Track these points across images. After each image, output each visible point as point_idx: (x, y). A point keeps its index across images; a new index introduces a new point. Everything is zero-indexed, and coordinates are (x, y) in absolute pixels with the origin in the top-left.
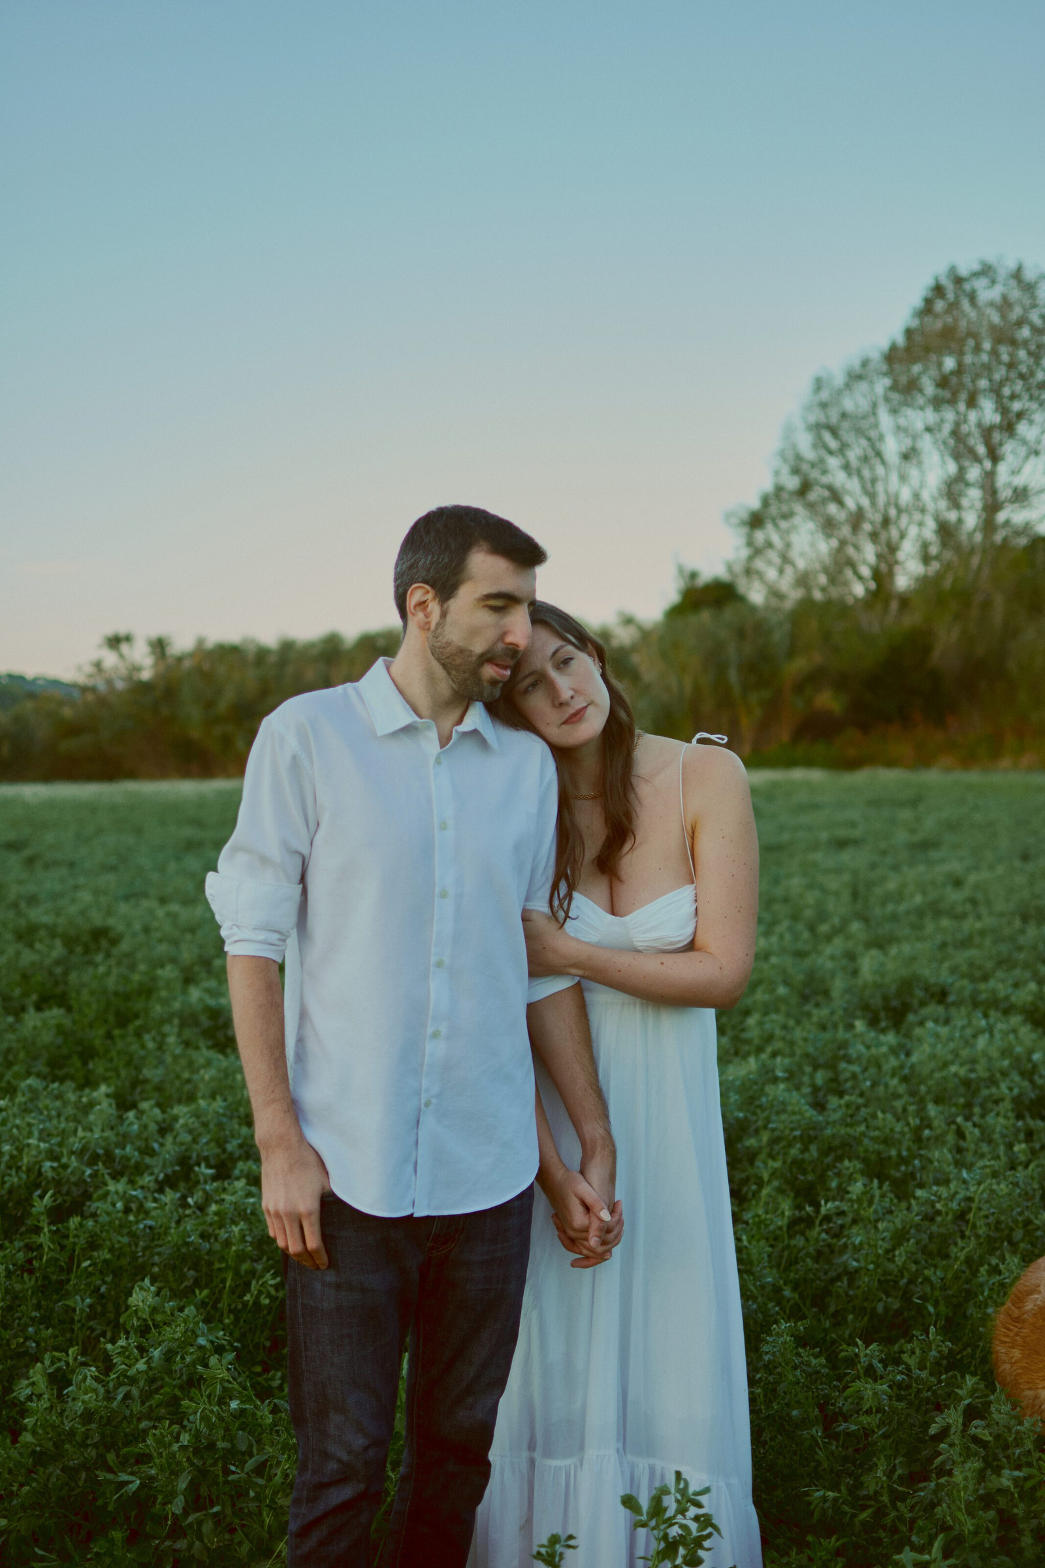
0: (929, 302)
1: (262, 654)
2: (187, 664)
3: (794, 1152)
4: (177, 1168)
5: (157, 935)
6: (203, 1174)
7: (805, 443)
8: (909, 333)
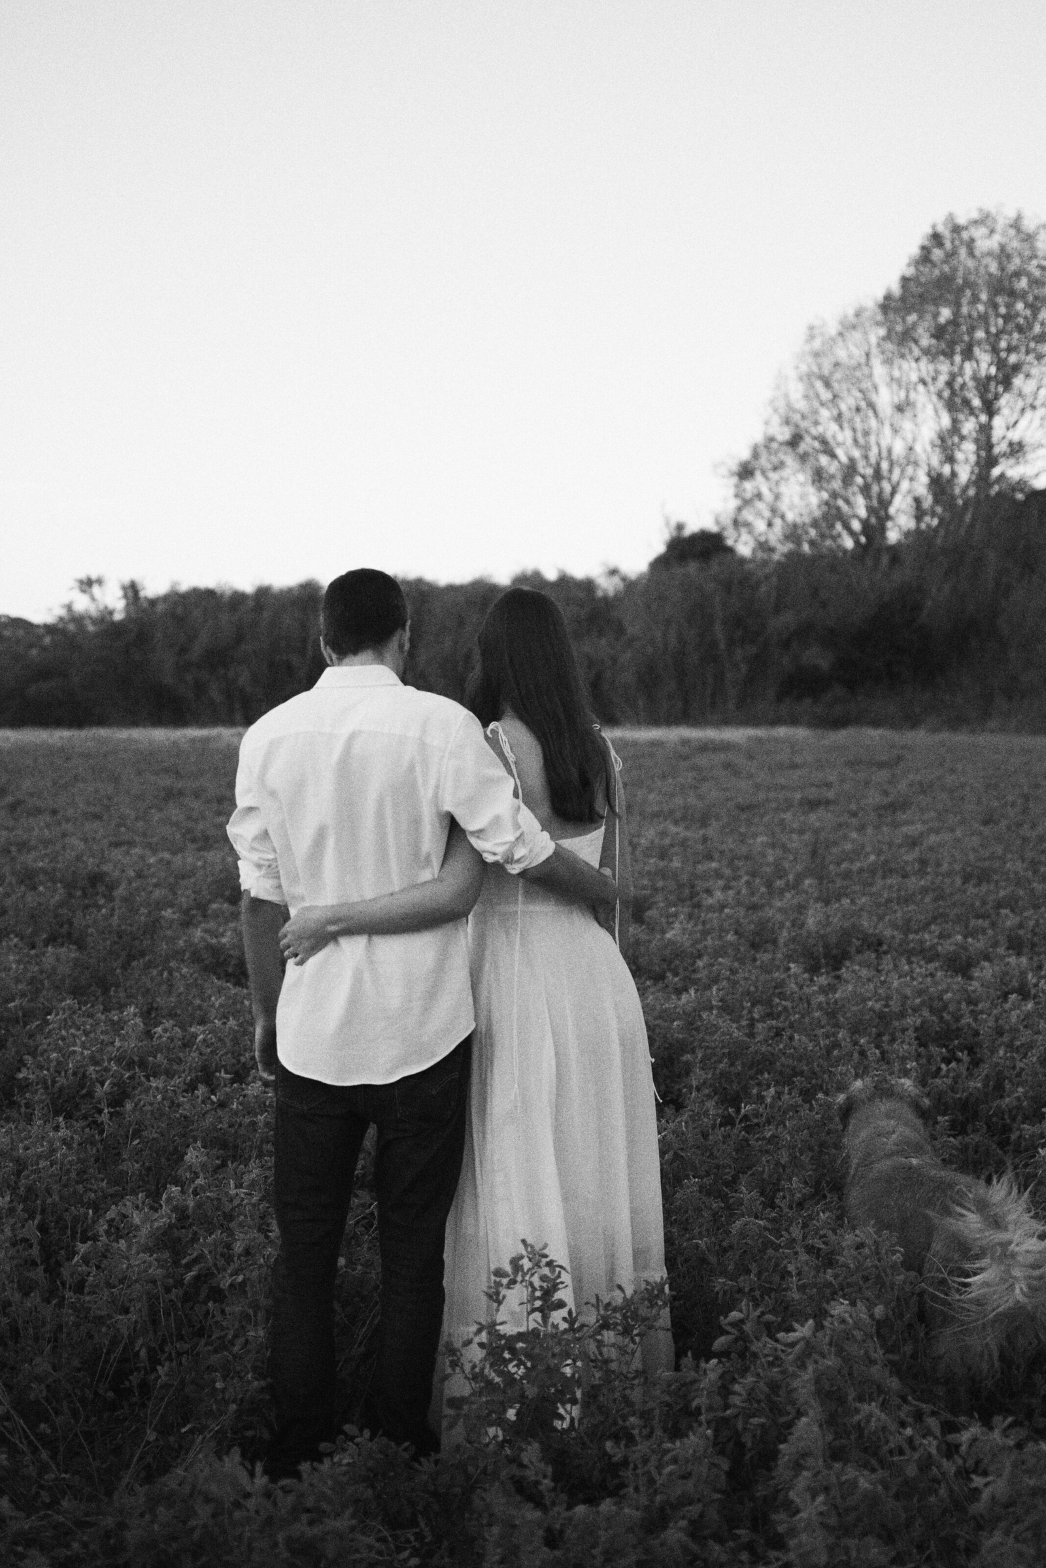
0: (925, 250)
1: (238, 598)
2: (160, 608)
7: (796, 392)
8: (905, 280)
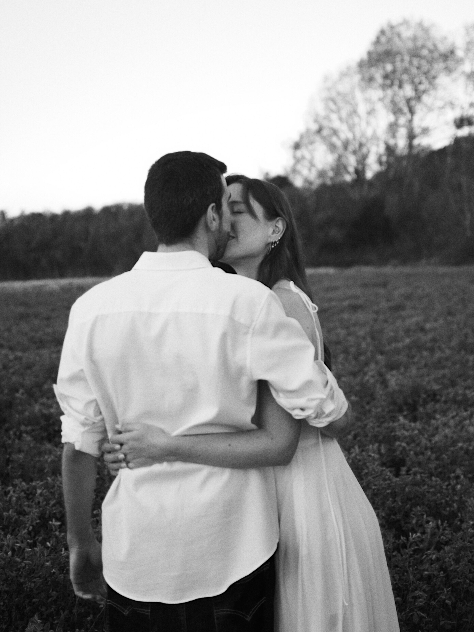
0: (378, 38)
1: (54, 217)
4: (38, 521)
5: (12, 371)
6: (54, 525)
8: (369, 54)
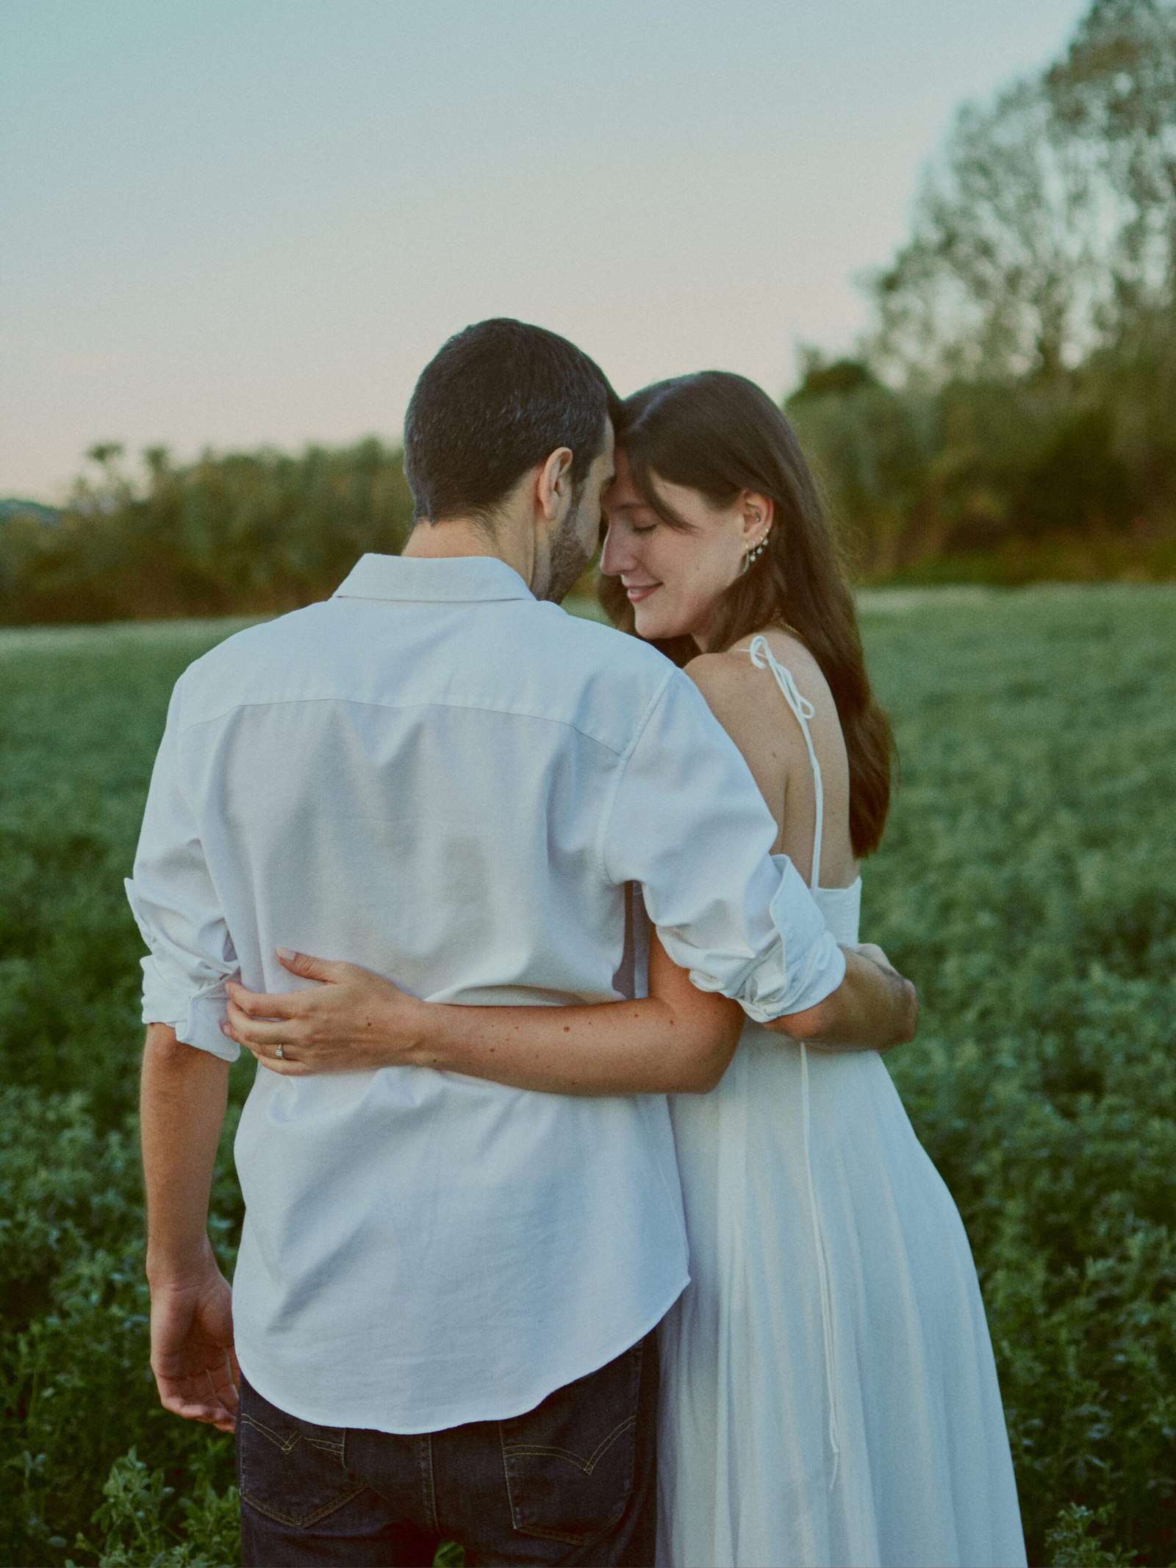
0: (1095, 11)
1: (284, 468)
2: (192, 481)
3: (1042, 1182)
7: (948, 188)
8: (1074, 49)
